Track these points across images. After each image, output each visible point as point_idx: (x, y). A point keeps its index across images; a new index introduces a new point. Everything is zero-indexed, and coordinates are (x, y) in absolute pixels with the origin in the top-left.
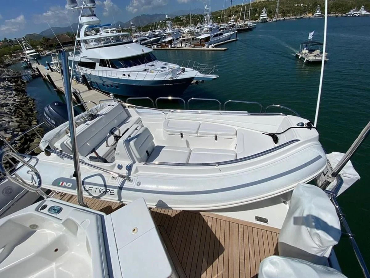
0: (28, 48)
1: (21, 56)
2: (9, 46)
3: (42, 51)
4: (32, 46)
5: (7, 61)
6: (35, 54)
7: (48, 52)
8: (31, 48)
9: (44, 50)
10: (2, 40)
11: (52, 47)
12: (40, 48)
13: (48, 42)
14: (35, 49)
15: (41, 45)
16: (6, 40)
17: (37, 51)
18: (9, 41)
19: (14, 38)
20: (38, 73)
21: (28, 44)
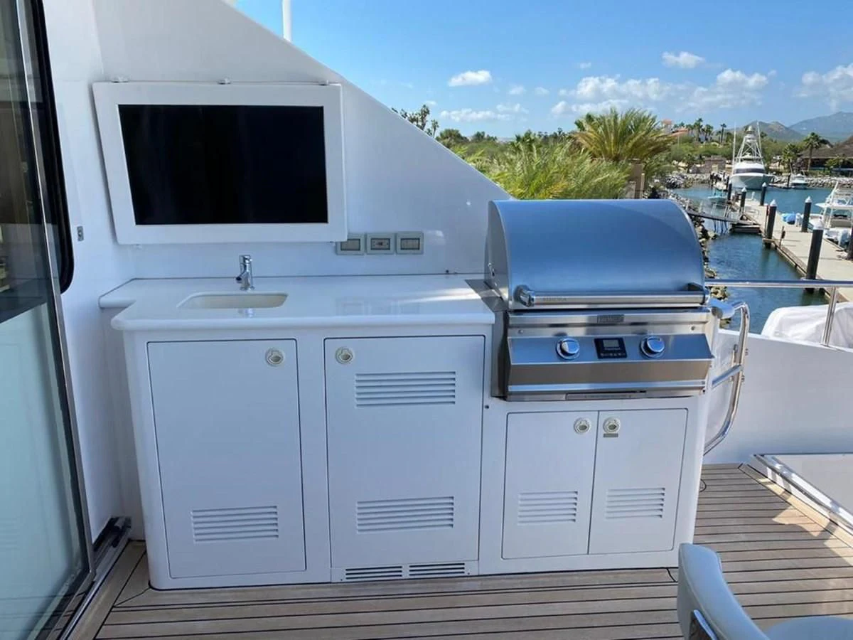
0: (748, 156)
1: (715, 172)
2: (695, 142)
3: (779, 173)
4: (764, 151)
5: (673, 177)
6: (761, 175)
7: (797, 179)
8: (756, 157)
9: (790, 172)
10: (688, 124)
11: (819, 166)
12: (778, 163)
13: (817, 151)
14: (764, 163)
15: (789, 155)
16: (698, 126)
17: (767, 170)
18: (703, 130)
19: (722, 124)
20: (754, 224)
21: (757, 144)
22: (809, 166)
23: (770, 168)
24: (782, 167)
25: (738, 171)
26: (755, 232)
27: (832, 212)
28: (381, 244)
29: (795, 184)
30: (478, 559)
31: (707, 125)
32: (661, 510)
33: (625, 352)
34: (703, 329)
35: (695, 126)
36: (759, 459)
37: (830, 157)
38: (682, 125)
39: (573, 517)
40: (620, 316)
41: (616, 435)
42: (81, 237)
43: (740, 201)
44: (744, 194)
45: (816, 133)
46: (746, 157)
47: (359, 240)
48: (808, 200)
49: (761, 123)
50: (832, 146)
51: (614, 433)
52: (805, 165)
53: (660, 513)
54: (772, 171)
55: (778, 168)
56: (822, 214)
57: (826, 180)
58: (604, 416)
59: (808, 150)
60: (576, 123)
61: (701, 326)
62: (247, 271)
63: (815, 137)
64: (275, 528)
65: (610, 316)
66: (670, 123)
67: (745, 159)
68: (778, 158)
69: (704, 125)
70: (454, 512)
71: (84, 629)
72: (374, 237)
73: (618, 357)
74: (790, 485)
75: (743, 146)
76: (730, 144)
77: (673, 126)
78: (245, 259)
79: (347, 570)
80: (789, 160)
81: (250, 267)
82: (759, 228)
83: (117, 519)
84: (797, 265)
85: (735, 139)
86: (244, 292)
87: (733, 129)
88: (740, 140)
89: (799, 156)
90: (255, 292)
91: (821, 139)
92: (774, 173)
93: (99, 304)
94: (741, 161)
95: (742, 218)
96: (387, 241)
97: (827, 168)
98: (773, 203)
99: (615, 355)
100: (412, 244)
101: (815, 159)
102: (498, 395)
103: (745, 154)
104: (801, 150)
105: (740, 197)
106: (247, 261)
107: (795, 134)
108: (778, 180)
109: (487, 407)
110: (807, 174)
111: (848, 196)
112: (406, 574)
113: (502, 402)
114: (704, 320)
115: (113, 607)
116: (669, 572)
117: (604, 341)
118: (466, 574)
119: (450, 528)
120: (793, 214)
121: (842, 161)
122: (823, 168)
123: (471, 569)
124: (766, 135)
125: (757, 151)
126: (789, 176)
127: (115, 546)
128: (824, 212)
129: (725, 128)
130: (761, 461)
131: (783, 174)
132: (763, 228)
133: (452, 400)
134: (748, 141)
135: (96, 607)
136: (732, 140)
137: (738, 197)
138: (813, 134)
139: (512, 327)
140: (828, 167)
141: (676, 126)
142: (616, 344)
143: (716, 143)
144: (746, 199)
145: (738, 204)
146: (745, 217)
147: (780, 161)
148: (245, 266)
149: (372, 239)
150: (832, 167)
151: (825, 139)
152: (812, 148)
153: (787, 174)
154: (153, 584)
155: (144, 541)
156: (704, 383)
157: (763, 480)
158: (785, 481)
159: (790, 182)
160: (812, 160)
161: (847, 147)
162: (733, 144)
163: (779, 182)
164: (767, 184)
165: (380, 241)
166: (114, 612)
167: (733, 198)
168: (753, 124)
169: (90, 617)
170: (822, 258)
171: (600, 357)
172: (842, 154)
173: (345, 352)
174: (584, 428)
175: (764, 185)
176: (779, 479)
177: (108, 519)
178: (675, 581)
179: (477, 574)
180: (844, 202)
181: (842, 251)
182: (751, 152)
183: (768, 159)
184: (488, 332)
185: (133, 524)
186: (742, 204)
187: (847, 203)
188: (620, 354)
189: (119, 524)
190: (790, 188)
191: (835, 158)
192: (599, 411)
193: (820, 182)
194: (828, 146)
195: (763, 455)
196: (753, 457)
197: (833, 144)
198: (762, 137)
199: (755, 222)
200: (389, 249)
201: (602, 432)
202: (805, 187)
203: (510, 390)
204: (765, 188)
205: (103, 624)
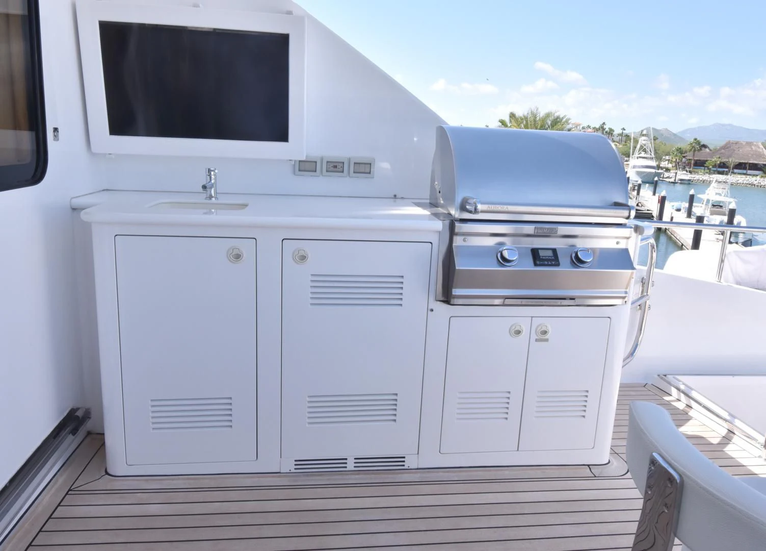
0: (643, 154)
3: (668, 170)
4: (656, 153)
6: (653, 171)
7: (682, 175)
8: (649, 156)
9: (677, 169)
10: (594, 127)
11: (701, 166)
12: (667, 162)
13: (699, 153)
14: (656, 161)
15: (676, 155)
16: (602, 128)
17: (658, 167)
18: (606, 132)
19: (622, 128)
20: (648, 210)
21: (650, 146)
22: (692, 166)
23: (661, 165)
24: (670, 166)
25: (634, 167)
26: (648, 217)
27: (711, 202)
28: (335, 167)
29: (681, 180)
30: (418, 454)
31: (609, 128)
32: (585, 411)
33: (558, 261)
34: (627, 244)
35: (599, 129)
36: (662, 378)
37: (709, 159)
38: (589, 127)
39: (506, 416)
40: (555, 229)
41: (547, 340)
42: (56, 137)
43: (636, 191)
44: (639, 186)
45: (698, 139)
46: (641, 155)
47: (316, 162)
48: (692, 192)
49: (653, 129)
50: (711, 150)
51: (544, 338)
52: (689, 164)
53: (583, 414)
54: (662, 168)
55: (667, 166)
56: (703, 204)
57: (706, 177)
58: (536, 322)
59: (692, 153)
60: (500, 121)
61: (625, 241)
62: (213, 181)
63: (698, 142)
64: (229, 418)
65: (546, 228)
66: (580, 125)
67: (640, 157)
68: (667, 158)
69: (607, 128)
70: (397, 408)
71: (40, 509)
72: (329, 160)
73: (552, 265)
74: (691, 400)
75: (638, 147)
76: (628, 145)
77: (581, 127)
78: (209, 171)
79: (296, 461)
80: (677, 160)
81: (215, 179)
82: (651, 213)
83: (78, 409)
84: (682, 245)
85: (632, 141)
86: (209, 201)
87: (631, 133)
88: (636, 141)
89: (684, 157)
90: (219, 202)
91: (702, 144)
92: (664, 170)
93: (71, 205)
94: (638, 158)
95: (637, 205)
96: (341, 165)
97: (706, 168)
98: (663, 194)
99: (550, 263)
100: (364, 168)
101: (697, 160)
102: (442, 299)
103: (640, 153)
104: (686, 152)
105: (636, 188)
106: (212, 173)
107: (682, 139)
108: (667, 176)
109: (432, 310)
110: (690, 172)
111: (724, 190)
112: (351, 466)
113: (445, 306)
114: (628, 236)
115: (70, 490)
116: (590, 469)
117: (540, 251)
118: (406, 467)
119: (393, 423)
120: (680, 203)
121: (719, 162)
122: (703, 168)
123: (411, 463)
124: (657, 139)
125: (651, 151)
126: (676, 173)
127: (74, 434)
128: (705, 203)
129: (624, 131)
130: (665, 380)
131: (671, 171)
132: (655, 213)
133: (399, 302)
134: (644, 142)
135: (54, 489)
136: (630, 141)
137: (634, 188)
138: (696, 139)
139: (457, 234)
140: (708, 167)
141: (583, 128)
142: (550, 253)
143: (617, 143)
144: (641, 190)
145: (635, 193)
146: (640, 205)
147: (669, 160)
148: (211, 178)
149: (328, 162)
150: (711, 167)
151: (705, 144)
152: (695, 151)
153: (674, 171)
154: (109, 471)
155: (103, 434)
156: (626, 293)
157: (667, 398)
158: (687, 398)
159: (677, 178)
160: (694, 160)
161: (723, 151)
162: (630, 145)
163: (668, 177)
164: (658, 178)
165: (335, 165)
166: (70, 494)
167: (631, 188)
168: (648, 129)
169: (47, 498)
170: (703, 240)
171: (536, 265)
172: (718, 156)
173: (302, 253)
174: (518, 332)
175: (656, 179)
176: (683, 397)
177: (69, 409)
178: (595, 477)
179: (416, 467)
180: (720, 194)
181: (719, 234)
182: (645, 151)
183: (659, 158)
184: (435, 239)
185: (93, 415)
186: (638, 193)
187: (723, 195)
188: (554, 263)
189: (79, 414)
190: (677, 183)
191: (713, 160)
192: (532, 317)
193: (701, 179)
194: (707, 150)
195: (665, 376)
196: (657, 377)
197: (712, 149)
198: (654, 140)
199: (648, 209)
200: (343, 172)
201: (534, 337)
202: (689, 183)
203: (453, 293)
204: (657, 181)
205: (59, 505)
